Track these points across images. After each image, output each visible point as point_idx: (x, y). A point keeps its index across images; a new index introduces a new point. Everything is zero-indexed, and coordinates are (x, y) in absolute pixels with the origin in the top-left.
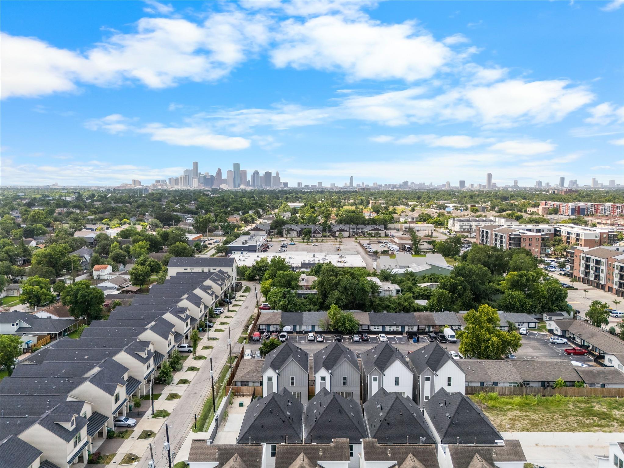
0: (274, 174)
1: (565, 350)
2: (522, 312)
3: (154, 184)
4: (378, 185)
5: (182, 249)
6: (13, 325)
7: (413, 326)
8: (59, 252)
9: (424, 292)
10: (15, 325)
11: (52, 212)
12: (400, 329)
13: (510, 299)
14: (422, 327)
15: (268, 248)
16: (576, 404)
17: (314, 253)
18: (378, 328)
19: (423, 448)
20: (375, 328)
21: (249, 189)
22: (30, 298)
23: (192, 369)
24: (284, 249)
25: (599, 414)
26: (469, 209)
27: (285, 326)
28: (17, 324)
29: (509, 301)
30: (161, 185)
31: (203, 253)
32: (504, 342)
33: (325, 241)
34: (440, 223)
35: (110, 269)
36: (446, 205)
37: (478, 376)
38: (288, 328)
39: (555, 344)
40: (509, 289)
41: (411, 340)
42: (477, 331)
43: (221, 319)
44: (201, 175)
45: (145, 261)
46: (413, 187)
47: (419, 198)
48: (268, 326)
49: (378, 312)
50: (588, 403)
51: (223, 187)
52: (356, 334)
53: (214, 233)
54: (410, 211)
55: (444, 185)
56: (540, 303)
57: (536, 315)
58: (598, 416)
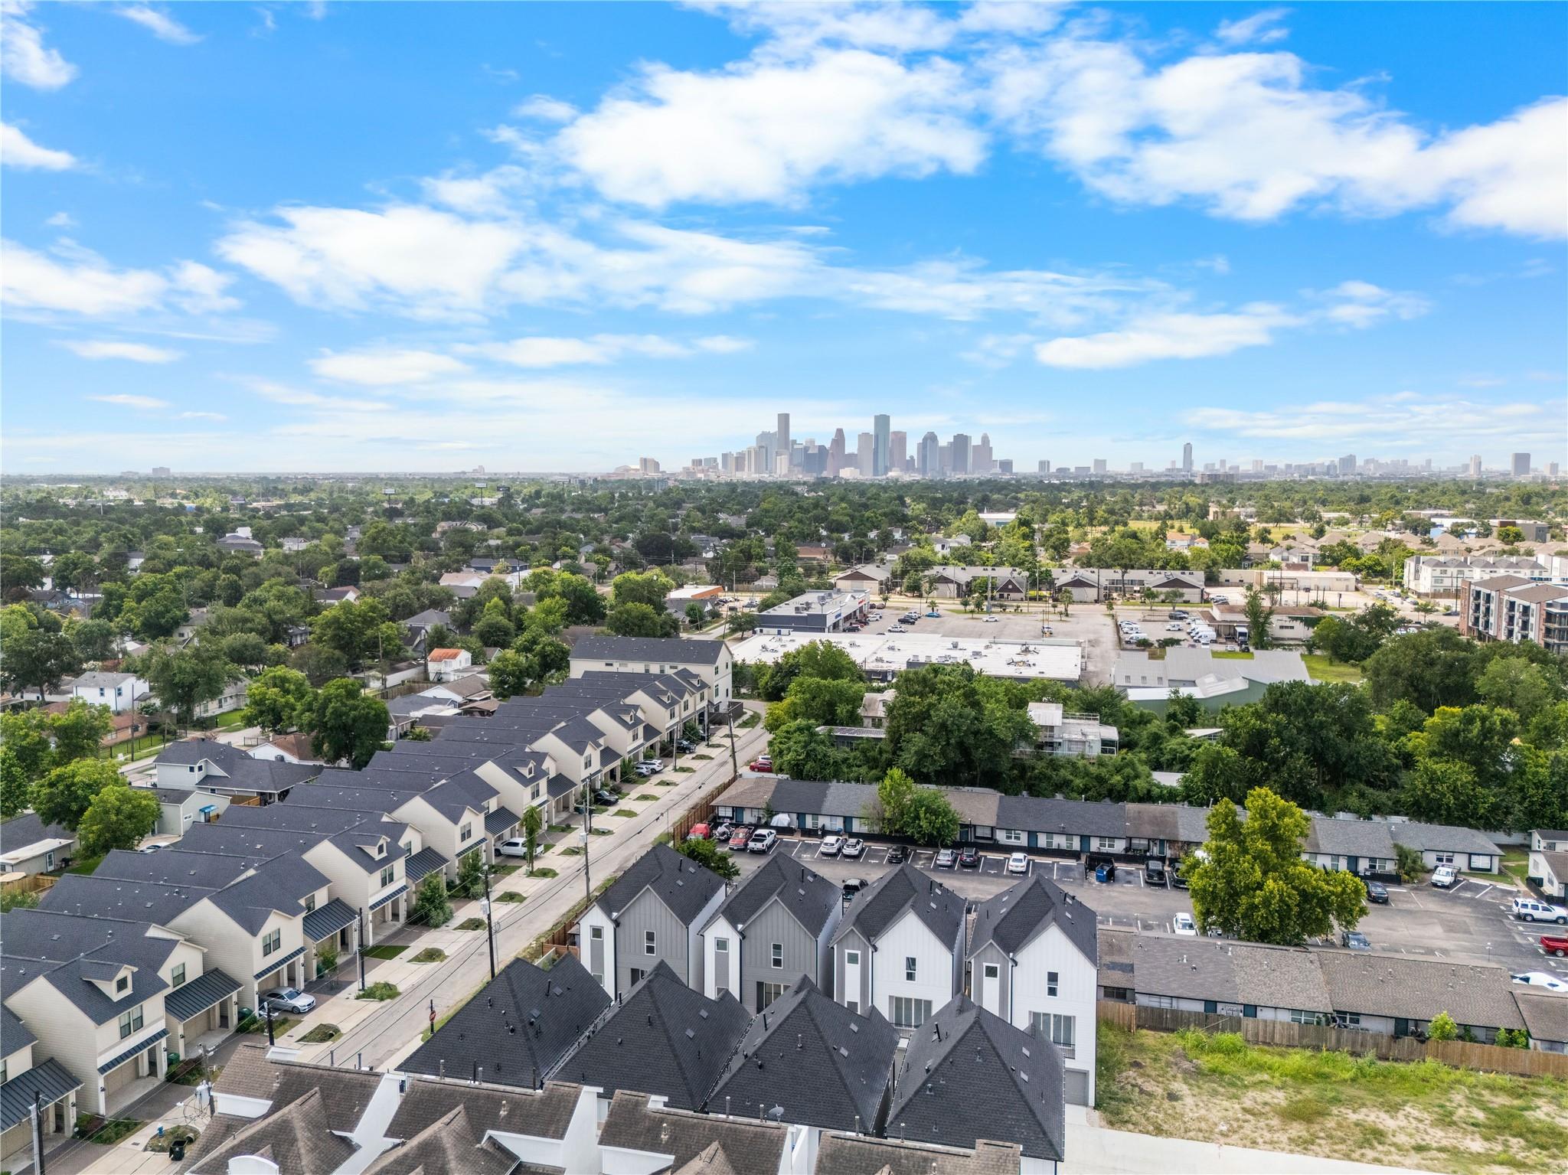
0: (976, 441)
1: (1543, 940)
2: (1462, 822)
3: (688, 469)
4: (1266, 467)
5: (637, 617)
6: (192, 769)
7: (1112, 838)
8: (359, 616)
9: (1187, 752)
10: (196, 769)
11: (429, 529)
12: (1076, 845)
13: (1425, 786)
14: (1140, 843)
15: (866, 623)
16: (1479, 1094)
17: (955, 640)
18: (1018, 838)
19: (756, 1134)
20: (1009, 838)
21: (907, 478)
22: (261, 713)
23: (510, 897)
24: (904, 627)
25: (1534, 1132)
26: (1495, 534)
27: (777, 813)
28: (200, 768)
29: (1423, 792)
30: (703, 471)
31: (705, 630)
32: (1305, 896)
33: (1025, 610)
34: (1379, 568)
35: (467, 660)
36: (1433, 520)
37: (1202, 985)
38: (782, 819)
39: (1525, 920)
40: (1432, 754)
41: (1093, 877)
42: (1230, 860)
43: (649, 788)
44: (796, 447)
45: (534, 642)
46: (1372, 471)
47: (1364, 499)
48: (738, 810)
49: (1038, 796)
50: (1520, 1096)
51: (847, 474)
52: (946, 847)
53: (756, 583)
54: (1312, 536)
55: (1466, 467)
56: (1524, 799)
57: (1509, 835)
58: (1530, 1136)
